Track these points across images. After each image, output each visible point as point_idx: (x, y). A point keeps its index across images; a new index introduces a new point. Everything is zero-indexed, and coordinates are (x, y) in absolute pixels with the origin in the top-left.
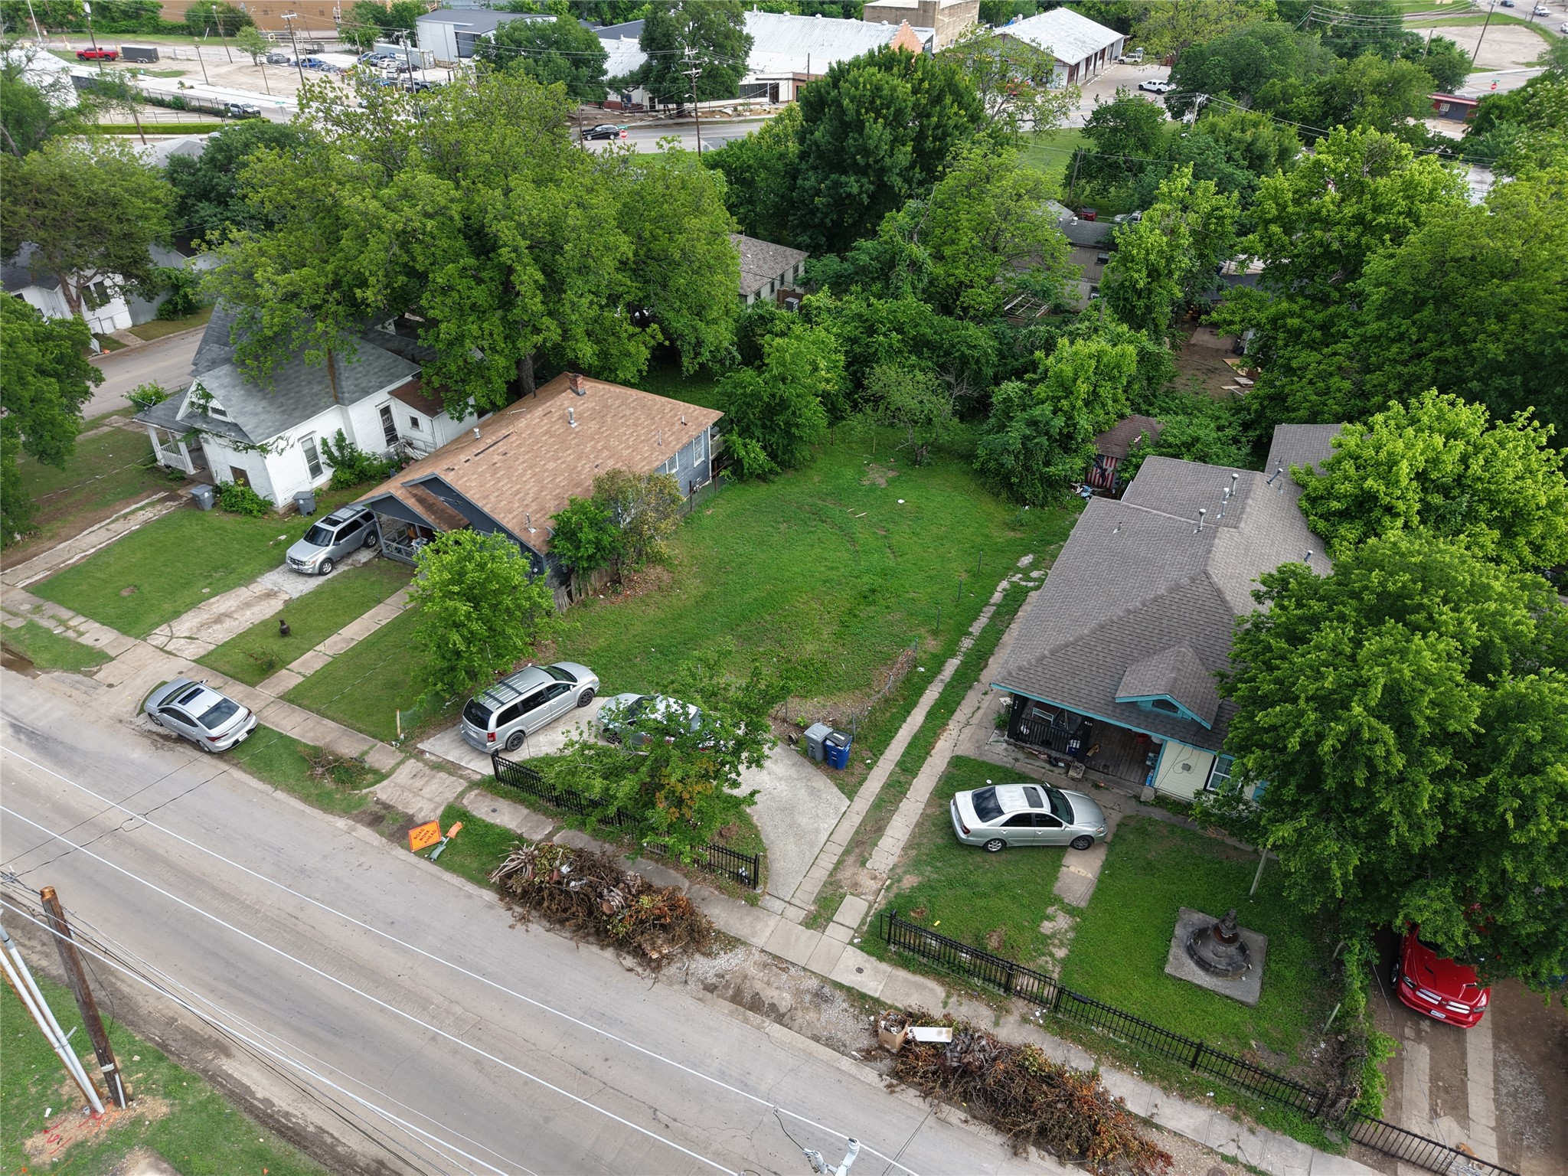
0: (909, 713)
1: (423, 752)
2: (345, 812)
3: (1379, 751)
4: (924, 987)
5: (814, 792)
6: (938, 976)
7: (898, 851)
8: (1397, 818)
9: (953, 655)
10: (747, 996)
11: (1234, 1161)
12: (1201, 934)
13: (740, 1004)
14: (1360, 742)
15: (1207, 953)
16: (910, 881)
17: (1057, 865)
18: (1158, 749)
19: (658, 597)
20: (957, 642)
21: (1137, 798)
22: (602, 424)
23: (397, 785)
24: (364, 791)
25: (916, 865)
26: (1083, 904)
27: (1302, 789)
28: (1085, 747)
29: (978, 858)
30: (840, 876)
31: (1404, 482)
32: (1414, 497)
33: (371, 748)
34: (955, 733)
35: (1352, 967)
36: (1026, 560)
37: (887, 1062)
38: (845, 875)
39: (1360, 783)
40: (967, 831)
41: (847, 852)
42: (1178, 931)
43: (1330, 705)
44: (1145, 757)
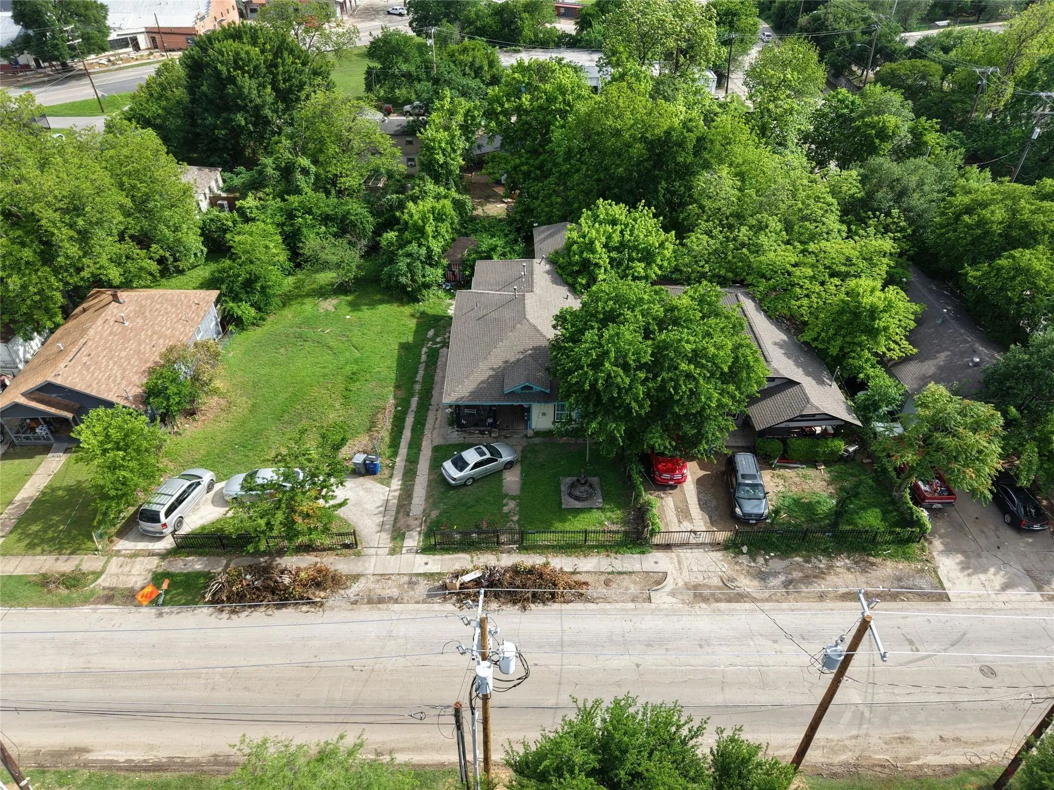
0: (402, 433)
1: (119, 551)
2: (86, 601)
3: (619, 380)
4: (460, 558)
5: (368, 490)
6: (463, 550)
7: (423, 502)
8: (634, 404)
9: (413, 396)
10: (375, 597)
11: (612, 573)
12: (573, 486)
13: (373, 603)
14: (611, 378)
15: (577, 493)
16: (434, 514)
17: (501, 480)
18: (528, 410)
19: (223, 415)
20: (412, 388)
21: (526, 436)
22: (145, 318)
23: (111, 575)
24: (92, 586)
25: (435, 505)
26: (518, 493)
27: (595, 405)
28: (495, 421)
29: (463, 491)
30: (398, 525)
31: (599, 249)
32: (605, 256)
33: (82, 560)
34: (429, 435)
35: (636, 476)
36: (431, 333)
37: (455, 598)
38: (400, 524)
39: (615, 395)
40: (454, 479)
41: (398, 512)
42: (563, 488)
43: (596, 365)
44: (524, 416)
